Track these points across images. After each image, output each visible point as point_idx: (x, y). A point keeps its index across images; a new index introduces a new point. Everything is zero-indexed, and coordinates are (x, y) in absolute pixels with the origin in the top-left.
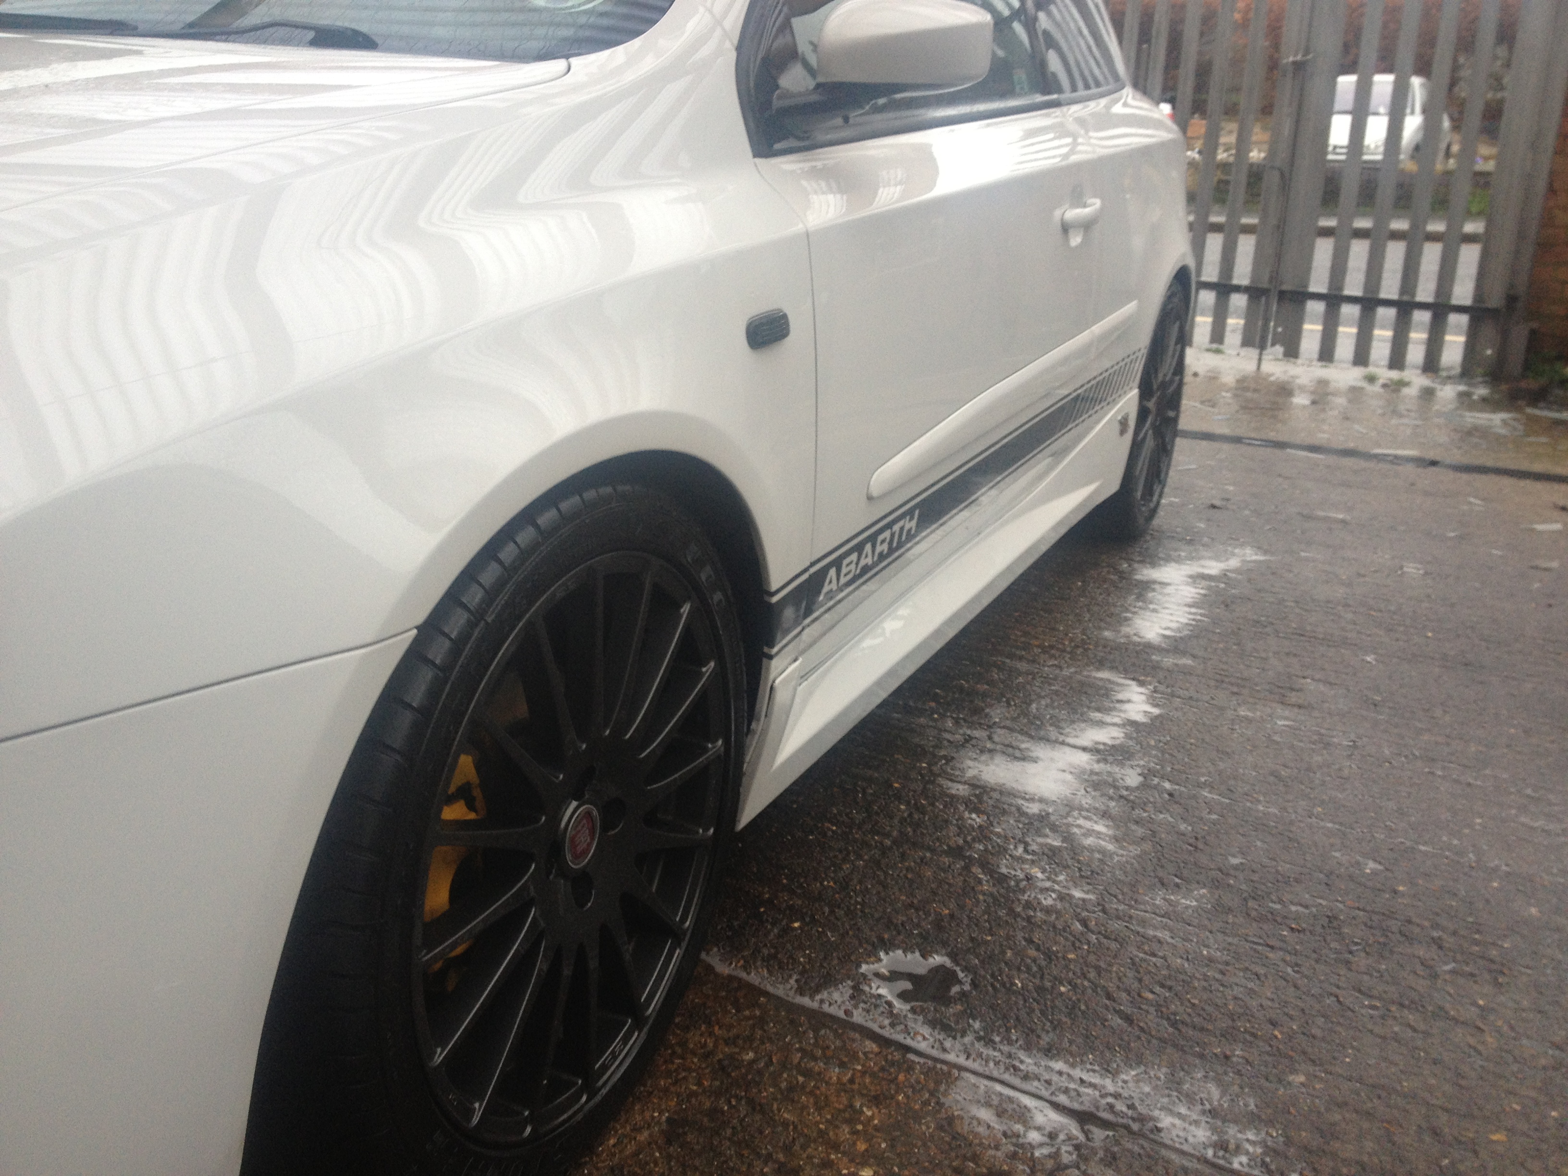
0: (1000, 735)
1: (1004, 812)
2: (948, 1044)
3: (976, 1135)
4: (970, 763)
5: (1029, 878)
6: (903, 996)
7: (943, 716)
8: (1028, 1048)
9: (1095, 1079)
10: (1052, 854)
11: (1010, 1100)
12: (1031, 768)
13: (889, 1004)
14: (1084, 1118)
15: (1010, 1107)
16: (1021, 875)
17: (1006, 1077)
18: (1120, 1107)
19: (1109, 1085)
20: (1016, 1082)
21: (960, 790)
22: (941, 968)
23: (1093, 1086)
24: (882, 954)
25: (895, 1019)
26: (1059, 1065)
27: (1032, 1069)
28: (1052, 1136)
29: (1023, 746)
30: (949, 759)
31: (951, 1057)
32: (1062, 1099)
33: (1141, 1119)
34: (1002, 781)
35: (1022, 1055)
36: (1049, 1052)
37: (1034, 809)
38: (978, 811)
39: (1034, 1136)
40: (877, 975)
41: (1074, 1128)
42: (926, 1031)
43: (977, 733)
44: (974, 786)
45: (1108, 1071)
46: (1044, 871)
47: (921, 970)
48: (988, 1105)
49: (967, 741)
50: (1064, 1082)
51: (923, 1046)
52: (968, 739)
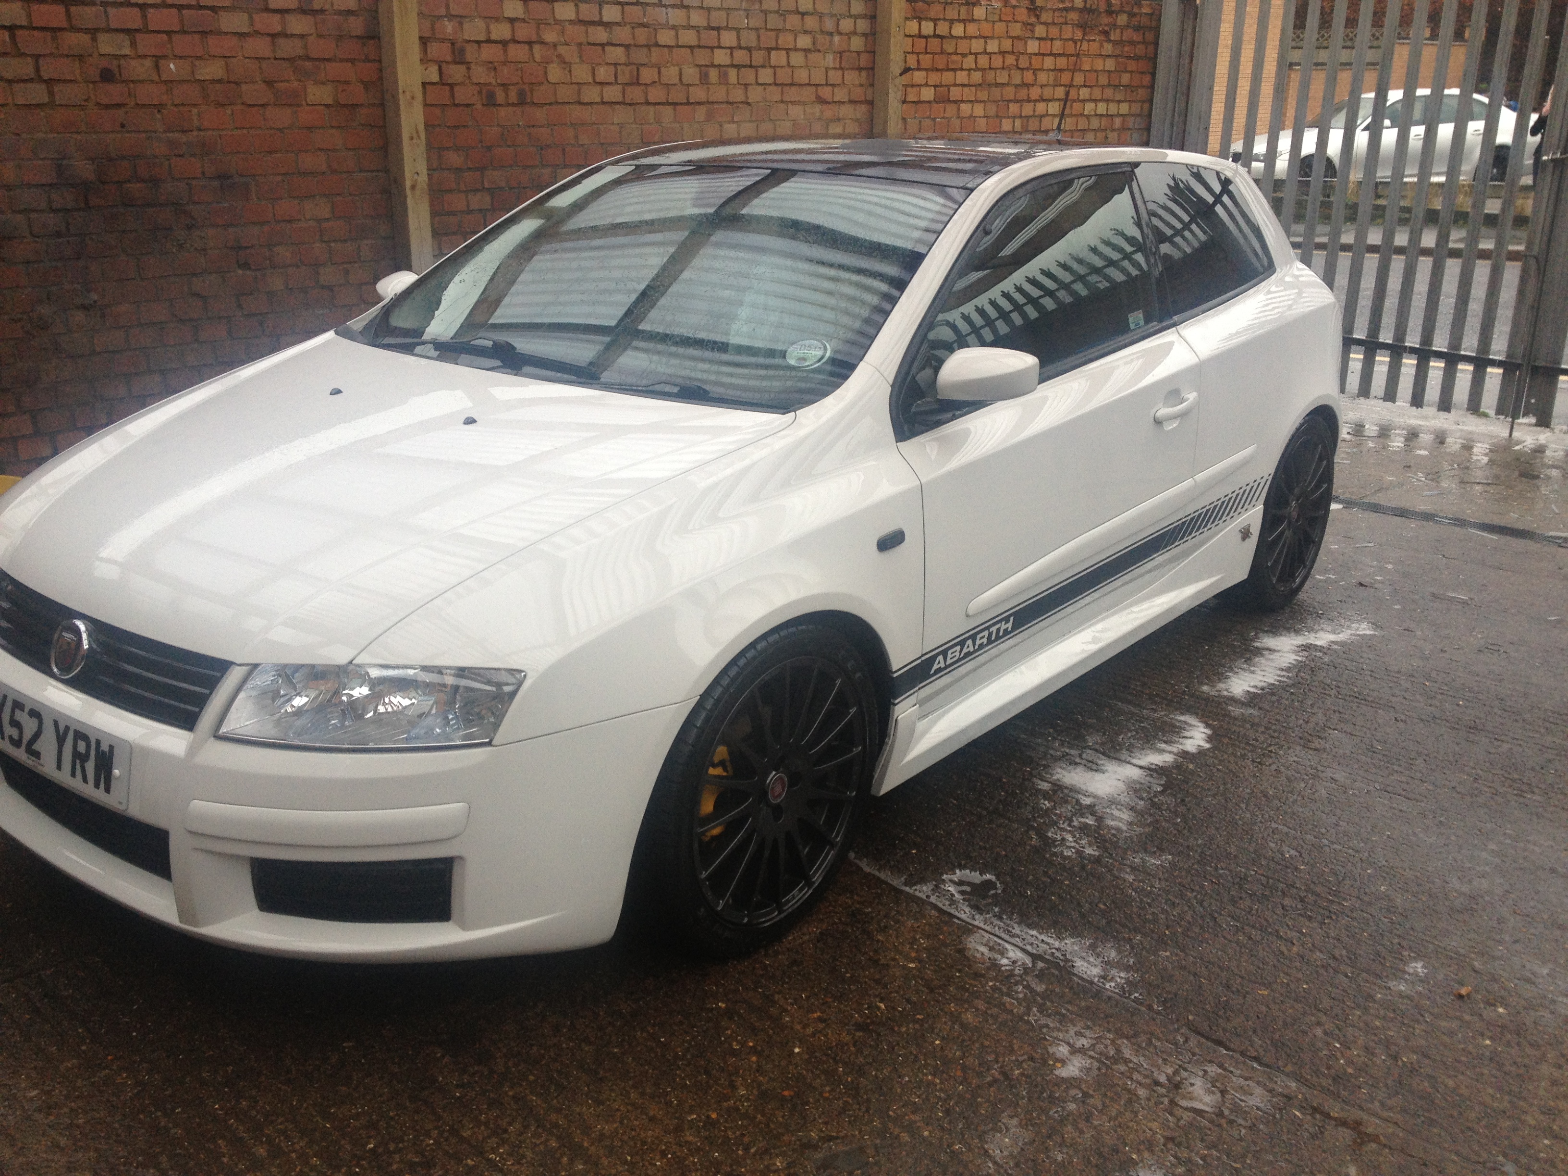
0: (1089, 754)
1: (1066, 802)
2: (977, 917)
3: (975, 957)
4: (1059, 770)
5: (1063, 839)
6: (962, 893)
7: (1054, 739)
8: (1019, 923)
9: (1051, 941)
10: (1084, 828)
11: (999, 944)
12: (1098, 776)
13: (953, 895)
14: (1035, 957)
15: (997, 947)
16: (1059, 837)
17: (1003, 935)
18: (1058, 954)
19: (1057, 944)
20: (1007, 937)
21: (1045, 786)
22: (989, 881)
23: (1048, 944)
24: (957, 871)
25: (952, 902)
26: (1034, 933)
27: (1018, 932)
28: (1014, 962)
29: (1100, 762)
30: (1046, 767)
31: (976, 923)
32: (1029, 948)
33: (1067, 961)
34: (1074, 783)
35: (1016, 926)
36: (1030, 926)
37: (1087, 801)
38: (1049, 800)
39: (1004, 961)
40: (952, 881)
41: (1028, 961)
42: (967, 910)
43: (1072, 752)
44: (1054, 784)
45: (1060, 938)
46: (1074, 836)
47: (977, 881)
48: (986, 945)
49: (1063, 756)
50: (1032, 940)
51: (963, 916)
52: (1065, 755)
